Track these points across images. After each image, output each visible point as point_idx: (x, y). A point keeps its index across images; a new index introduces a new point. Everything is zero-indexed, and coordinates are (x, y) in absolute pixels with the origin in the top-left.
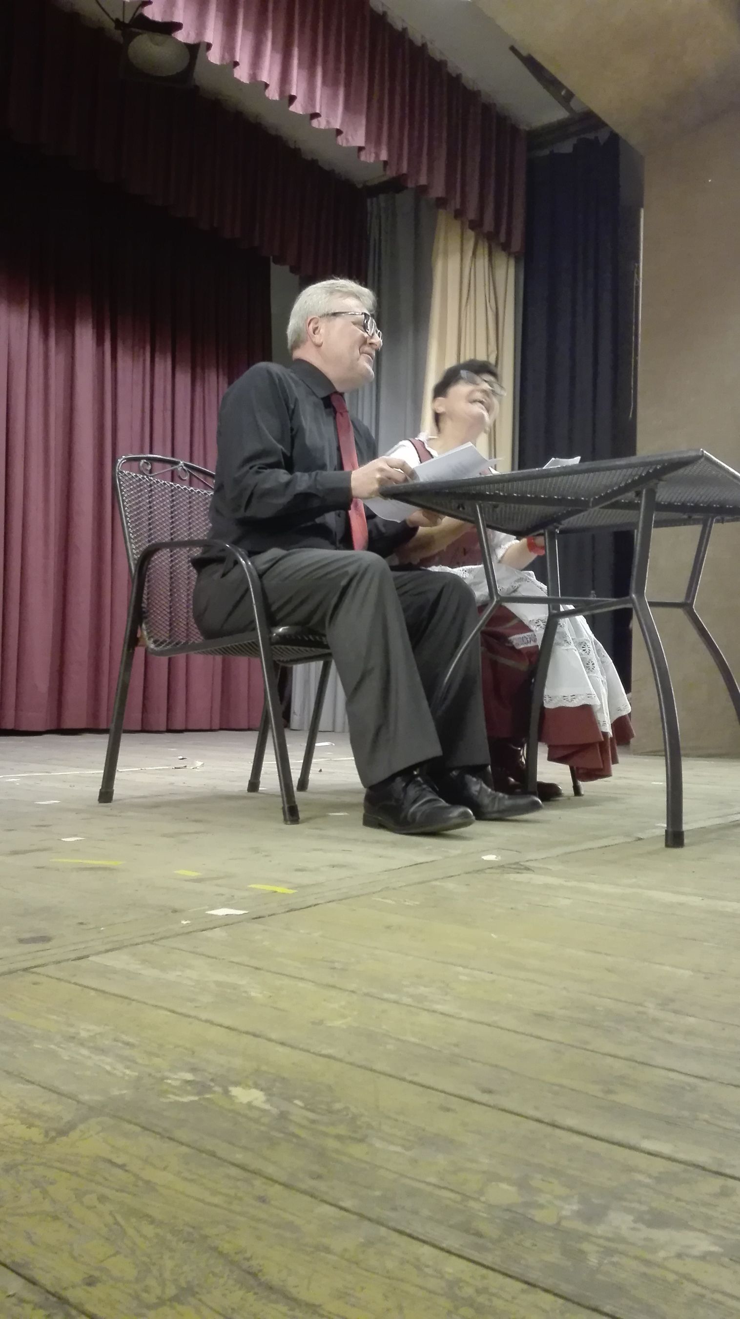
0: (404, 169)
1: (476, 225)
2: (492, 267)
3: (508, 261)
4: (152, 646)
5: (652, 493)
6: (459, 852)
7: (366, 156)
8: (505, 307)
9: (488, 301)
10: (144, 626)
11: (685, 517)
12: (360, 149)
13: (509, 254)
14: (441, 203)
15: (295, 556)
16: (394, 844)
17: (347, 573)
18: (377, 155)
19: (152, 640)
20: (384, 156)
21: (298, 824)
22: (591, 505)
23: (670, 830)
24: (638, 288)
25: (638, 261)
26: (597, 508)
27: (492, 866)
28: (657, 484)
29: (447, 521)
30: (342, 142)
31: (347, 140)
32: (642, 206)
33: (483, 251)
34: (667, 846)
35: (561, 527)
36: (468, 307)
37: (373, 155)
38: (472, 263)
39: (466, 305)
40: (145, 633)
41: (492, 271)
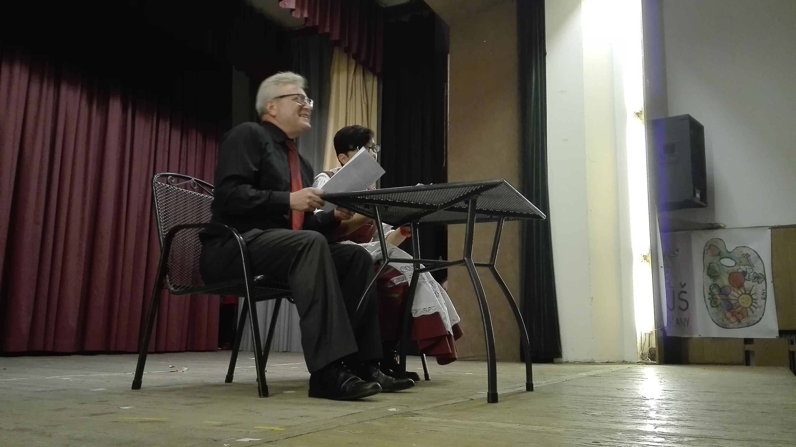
0: (317, 24)
1: (356, 57)
2: (364, 79)
3: (374, 77)
4: (172, 289)
5: (474, 202)
6: (373, 407)
7: (295, 14)
8: (372, 102)
9: (362, 98)
10: (167, 276)
11: (489, 217)
12: (292, 10)
13: (375, 74)
14: (337, 43)
15: (269, 233)
16: (333, 405)
17: (302, 243)
18: (302, 15)
19: (172, 284)
20: (306, 15)
21: (268, 397)
22: (439, 209)
23: (490, 392)
24: (447, 96)
25: (447, 82)
26: (441, 210)
27: (395, 414)
28: (477, 197)
29: (356, 216)
30: (282, 6)
31: (285, 4)
32: (448, 52)
33: (360, 71)
34: (489, 402)
35: (420, 221)
36: (351, 101)
37: (299, 14)
38: (353, 77)
39: (350, 100)
40: (168, 280)
41: (365, 82)
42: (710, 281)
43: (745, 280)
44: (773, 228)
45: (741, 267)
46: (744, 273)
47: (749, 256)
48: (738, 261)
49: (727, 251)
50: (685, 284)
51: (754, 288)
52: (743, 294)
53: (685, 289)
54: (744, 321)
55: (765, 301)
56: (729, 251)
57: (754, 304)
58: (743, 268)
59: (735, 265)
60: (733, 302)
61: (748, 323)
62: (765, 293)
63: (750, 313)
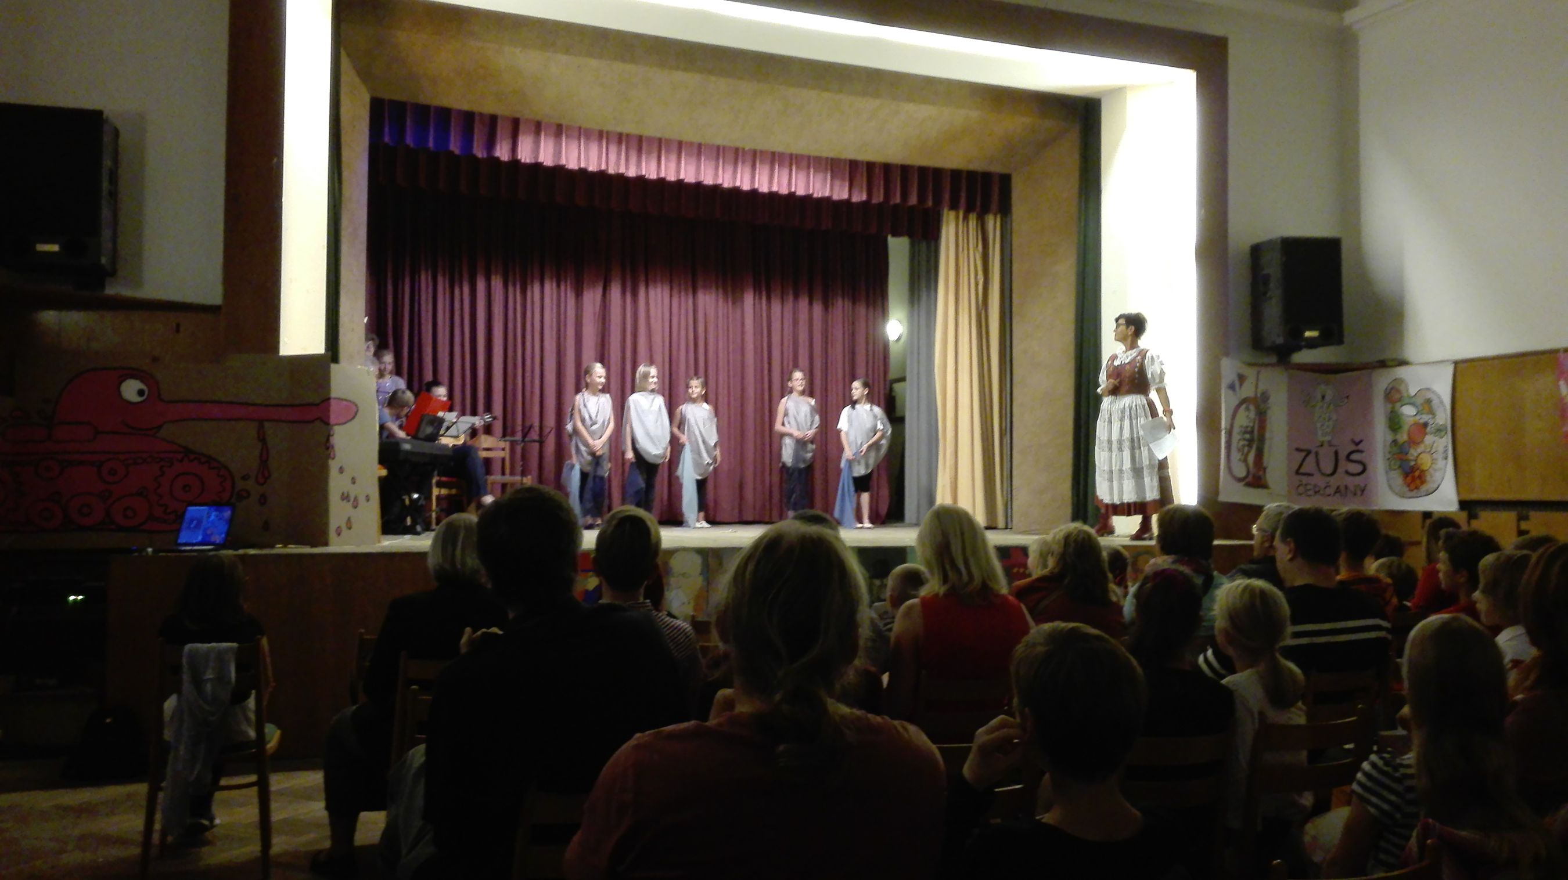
33: (973, 217)
42: (1390, 437)
43: (1425, 434)
44: (1456, 363)
45: (1424, 416)
46: (1425, 425)
47: (1431, 401)
48: (1420, 409)
49: (1409, 394)
50: (1361, 441)
51: (1435, 445)
52: (1422, 452)
53: (1360, 447)
54: (1424, 488)
55: (1444, 461)
56: (1412, 394)
57: (1433, 466)
58: (1425, 418)
59: (1416, 415)
60: (1412, 463)
61: (1427, 490)
62: (1446, 451)
63: (1428, 478)
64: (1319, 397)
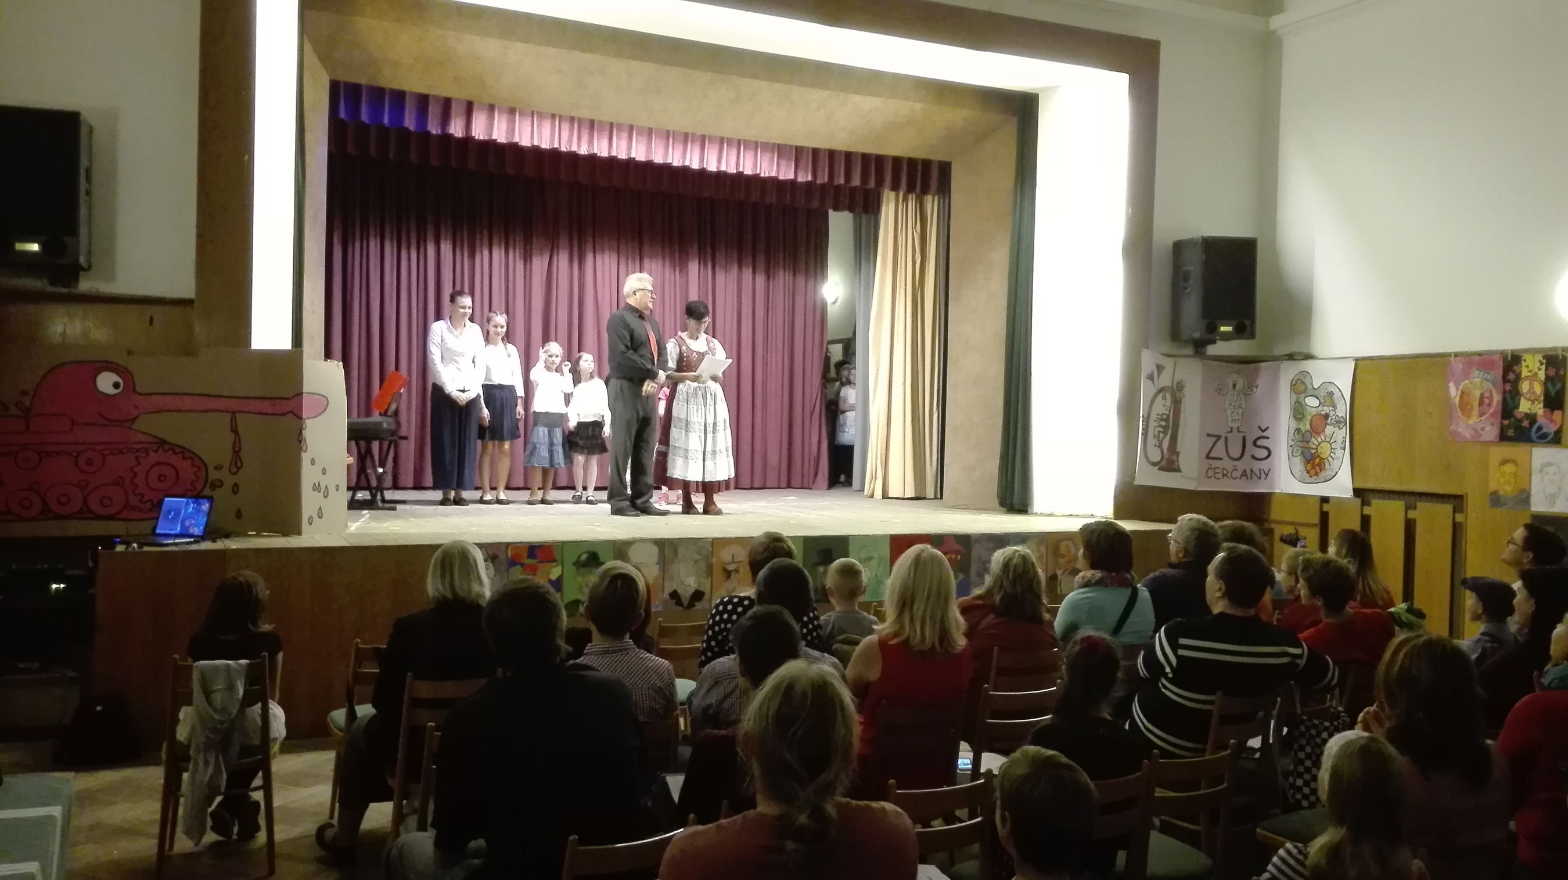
8: (931, 227)
13: (933, 194)
42: (1294, 425)
43: (1327, 424)
44: (1357, 360)
45: (1325, 408)
46: (1327, 416)
47: (1333, 394)
48: (1322, 401)
49: (1313, 387)
50: (1266, 429)
51: (1335, 435)
52: (1322, 441)
53: (1265, 434)
54: (1322, 475)
55: (1342, 451)
56: (1316, 387)
57: (1332, 455)
58: (1326, 410)
59: (1318, 406)
60: (1313, 451)
61: (1326, 477)
62: (1344, 442)
63: (1327, 466)
64: (1231, 386)
